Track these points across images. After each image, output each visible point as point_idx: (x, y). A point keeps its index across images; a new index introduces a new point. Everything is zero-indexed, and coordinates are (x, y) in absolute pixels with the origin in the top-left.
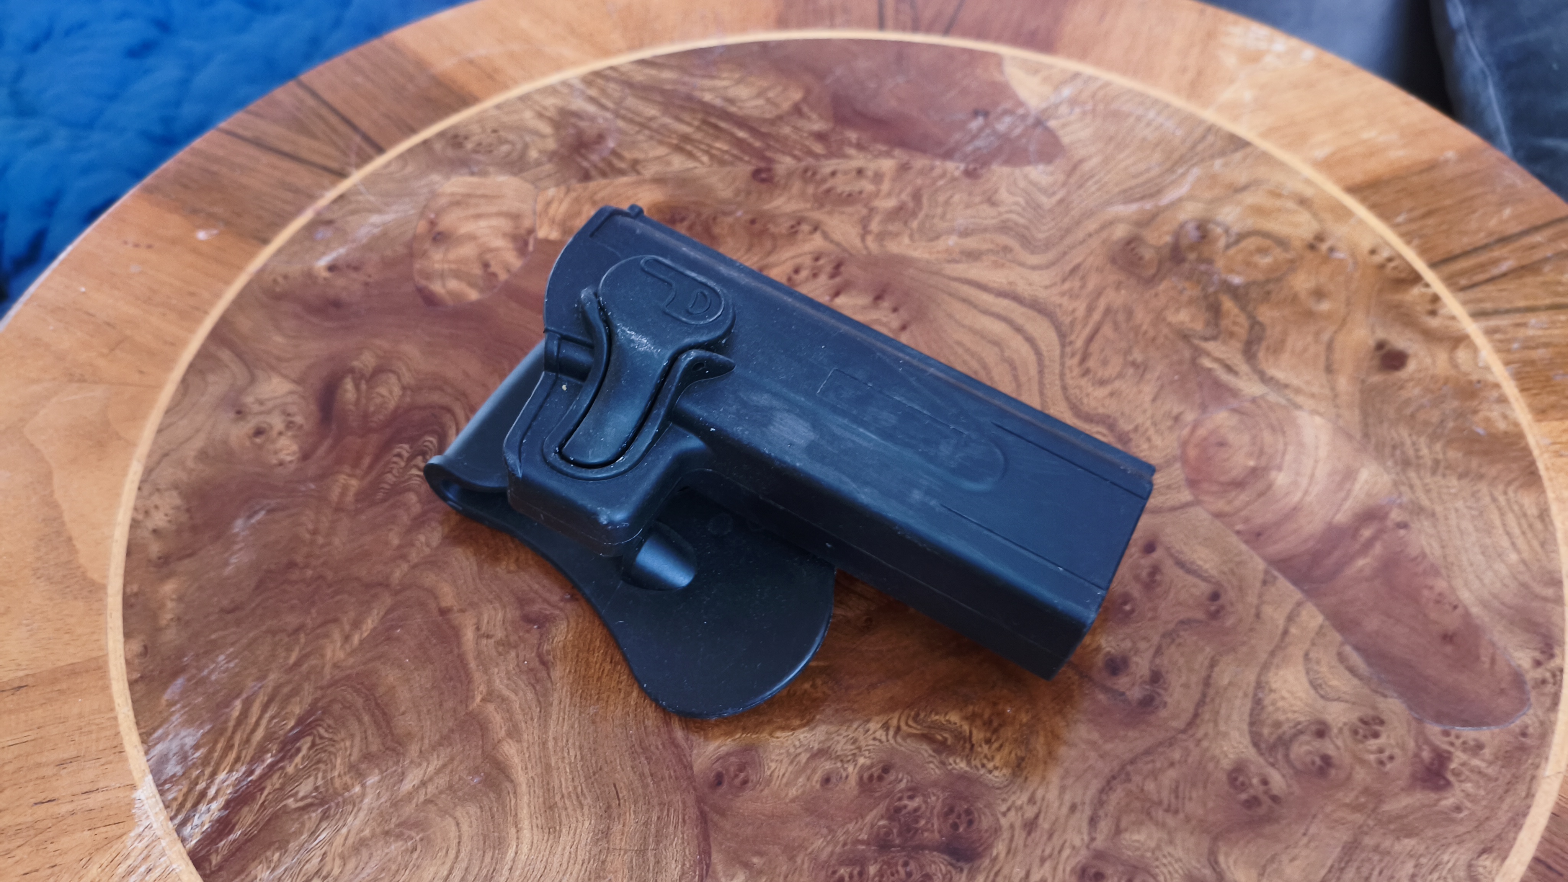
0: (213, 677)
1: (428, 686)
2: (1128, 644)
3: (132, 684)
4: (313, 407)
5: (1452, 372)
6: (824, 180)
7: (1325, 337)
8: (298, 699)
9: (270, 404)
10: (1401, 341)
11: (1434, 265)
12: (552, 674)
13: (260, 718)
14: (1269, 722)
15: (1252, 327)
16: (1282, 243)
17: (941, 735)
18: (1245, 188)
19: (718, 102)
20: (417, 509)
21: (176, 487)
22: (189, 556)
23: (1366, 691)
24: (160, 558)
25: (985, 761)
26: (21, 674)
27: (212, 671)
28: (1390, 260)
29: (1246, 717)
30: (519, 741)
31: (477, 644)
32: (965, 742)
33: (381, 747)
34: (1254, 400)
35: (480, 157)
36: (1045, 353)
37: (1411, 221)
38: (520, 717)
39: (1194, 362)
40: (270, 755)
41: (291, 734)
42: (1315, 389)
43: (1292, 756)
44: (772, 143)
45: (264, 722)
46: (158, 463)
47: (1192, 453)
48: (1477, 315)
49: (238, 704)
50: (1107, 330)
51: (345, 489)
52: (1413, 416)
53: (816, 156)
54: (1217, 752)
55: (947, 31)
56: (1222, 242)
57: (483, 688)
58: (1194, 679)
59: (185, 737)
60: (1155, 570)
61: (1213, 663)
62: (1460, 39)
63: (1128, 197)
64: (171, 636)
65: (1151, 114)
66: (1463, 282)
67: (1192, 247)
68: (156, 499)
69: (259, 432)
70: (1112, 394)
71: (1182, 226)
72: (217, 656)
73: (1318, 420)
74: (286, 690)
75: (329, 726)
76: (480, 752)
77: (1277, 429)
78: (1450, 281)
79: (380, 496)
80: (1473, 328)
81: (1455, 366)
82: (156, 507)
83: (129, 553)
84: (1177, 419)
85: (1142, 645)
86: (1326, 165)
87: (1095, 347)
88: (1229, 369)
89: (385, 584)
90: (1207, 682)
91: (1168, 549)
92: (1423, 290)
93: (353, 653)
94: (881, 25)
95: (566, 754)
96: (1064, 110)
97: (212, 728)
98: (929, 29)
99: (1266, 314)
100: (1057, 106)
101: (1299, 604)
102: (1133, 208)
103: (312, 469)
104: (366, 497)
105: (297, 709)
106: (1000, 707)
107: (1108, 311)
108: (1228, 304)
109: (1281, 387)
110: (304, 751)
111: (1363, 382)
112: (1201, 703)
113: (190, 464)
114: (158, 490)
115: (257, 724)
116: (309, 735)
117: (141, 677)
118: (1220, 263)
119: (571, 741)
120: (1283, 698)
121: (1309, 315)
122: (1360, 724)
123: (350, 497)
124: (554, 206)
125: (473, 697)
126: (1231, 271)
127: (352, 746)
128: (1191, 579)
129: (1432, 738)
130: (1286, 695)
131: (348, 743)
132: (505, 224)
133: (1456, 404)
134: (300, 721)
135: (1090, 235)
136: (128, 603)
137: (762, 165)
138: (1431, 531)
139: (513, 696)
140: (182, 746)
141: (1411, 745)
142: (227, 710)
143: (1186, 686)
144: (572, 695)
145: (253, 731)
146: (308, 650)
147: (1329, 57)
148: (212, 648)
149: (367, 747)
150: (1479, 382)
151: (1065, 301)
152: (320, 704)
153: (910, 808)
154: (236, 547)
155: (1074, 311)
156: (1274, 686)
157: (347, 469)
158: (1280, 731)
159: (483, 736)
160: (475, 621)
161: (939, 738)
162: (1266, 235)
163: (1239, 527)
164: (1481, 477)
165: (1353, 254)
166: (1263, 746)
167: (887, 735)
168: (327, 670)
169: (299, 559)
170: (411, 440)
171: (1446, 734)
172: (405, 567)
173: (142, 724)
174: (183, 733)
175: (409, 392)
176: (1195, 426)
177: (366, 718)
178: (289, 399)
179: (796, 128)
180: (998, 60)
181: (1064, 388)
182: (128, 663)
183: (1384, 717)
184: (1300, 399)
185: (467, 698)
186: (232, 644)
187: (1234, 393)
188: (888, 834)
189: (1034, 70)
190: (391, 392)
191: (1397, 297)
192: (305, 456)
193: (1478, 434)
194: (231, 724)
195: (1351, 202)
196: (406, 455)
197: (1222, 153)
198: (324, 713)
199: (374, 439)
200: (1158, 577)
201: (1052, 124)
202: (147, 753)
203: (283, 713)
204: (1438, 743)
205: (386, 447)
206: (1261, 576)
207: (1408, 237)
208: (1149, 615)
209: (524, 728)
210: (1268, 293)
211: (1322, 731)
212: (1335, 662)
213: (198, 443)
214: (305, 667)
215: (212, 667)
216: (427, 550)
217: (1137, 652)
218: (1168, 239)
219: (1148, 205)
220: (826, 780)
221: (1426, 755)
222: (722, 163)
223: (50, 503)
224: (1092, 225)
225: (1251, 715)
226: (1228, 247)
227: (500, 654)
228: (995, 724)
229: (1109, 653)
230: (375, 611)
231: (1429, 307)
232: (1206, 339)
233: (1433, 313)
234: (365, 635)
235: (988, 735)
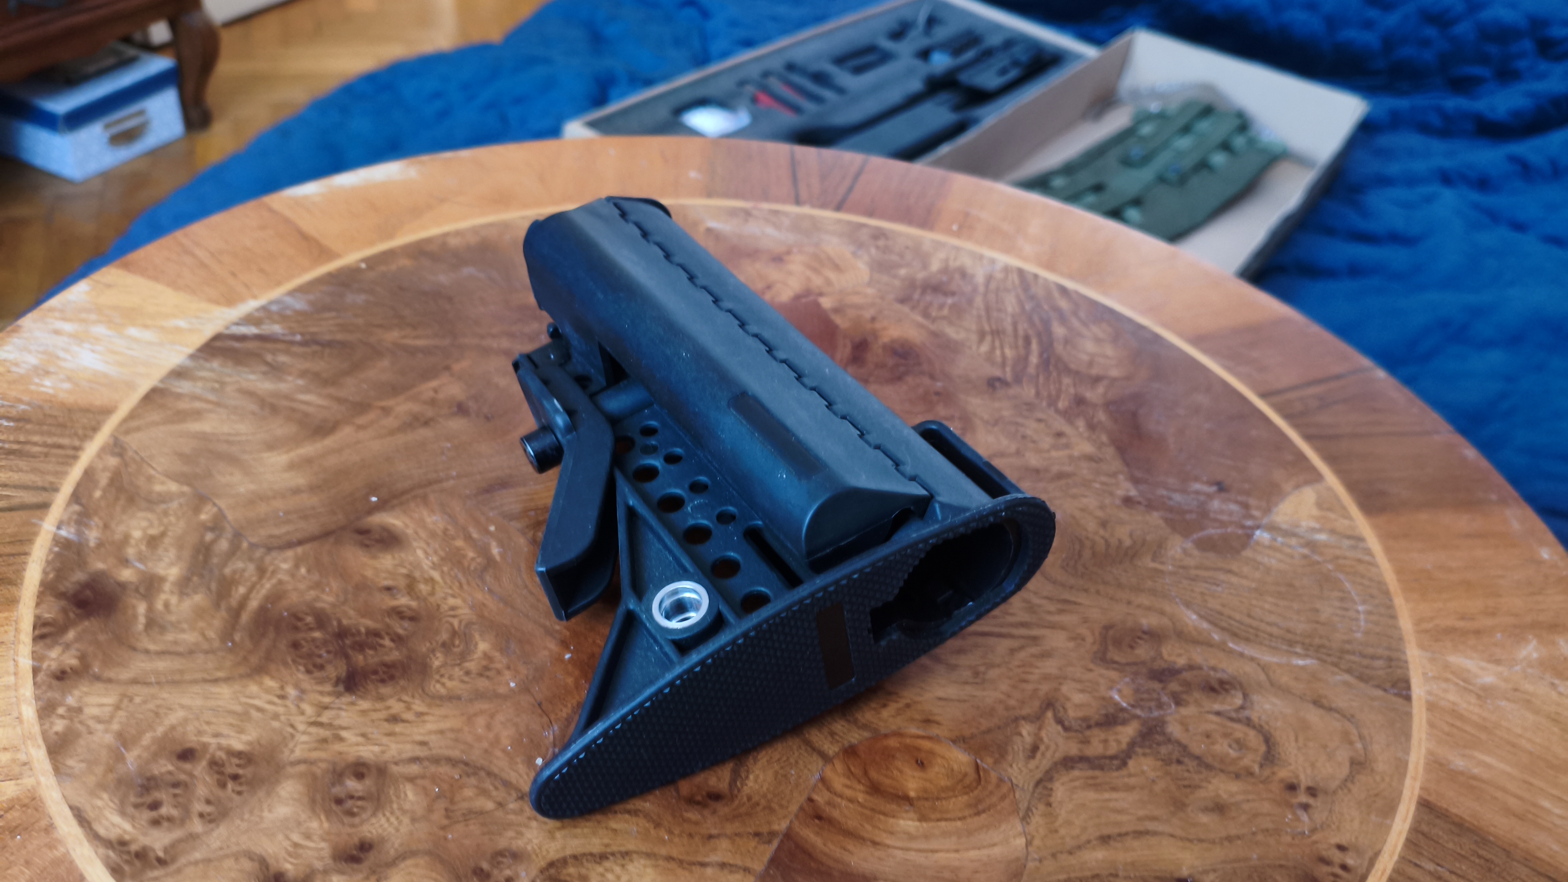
0: (347, 299)
1: (383, 381)
3: (329, 273)
6: (1028, 418)
7: (1156, 827)
8: (347, 335)
13: (327, 326)
15: (1110, 757)
16: (1270, 756)
18: (1329, 709)
19: (1060, 336)
22: (434, 261)
24: (426, 252)
25: (446, 676)
26: (317, 237)
30: (356, 432)
31: (427, 389)
33: (327, 377)
34: (1004, 780)
38: (376, 426)
39: (1018, 719)
40: (301, 338)
44: (1041, 378)
49: (332, 314)
53: (1052, 405)
54: (528, 835)
56: (1221, 707)
57: (392, 403)
59: (299, 304)
63: (1213, 617)
64: (370, 274)
65: (1362, 608)
67: (1188, 683)
71: (1214, 668)
74: (352, 328)
77: (979, 808)
86: (1446, 774)
88: (1033, 750)
89: (456, 338)
93: (394, 343)
95: (354, 455)
97: (310, 311)
99: (1144, 766)
100: (1292, 534)
101: (747, 871)
102: (1200, 624)
106: (508, 672)
108: (1128, 730)
117: (334, 275)
118: (1186, 712)
121: (1177, 806)
126: (1184, 723)
134: (330, 340)
137: (1009, 379)
139: (391, 419)
140: (294, 306)
142: (327, 312)
145: (315, 326)
146: (387, 326)
148: (368, 291)
149: (324, 372)
152: (347, 344)
153: (382, 642)
154: (451, 274)
159: (354, 415)
160: (446, 382)
163: (819, 800)
165: (1318, 829)
166: (552, 870)
168: (375, 338)
169: (457, 300)
172: (476, 341)
173: (301, 287)
174: (302, 303)
176: (928, 738)
177: (345, 365)
179: (1074, 385)
180: (1313, 480)
182: (345, 267)
184: (1037, 820)
185: (382, 399)
186: (376, 298)
187: (1001, 761)
188: (353, 635)
189: (1329, 506)
194: (317, 317)
197: (1364, 678)
198: (342, 348)
202: (281, 295)
203: (335, 333)
210: (1179, 762)
214: (373, 329)
215: (354, 296)
218: (1181, 662)
219: (1217, 636)
220: (388, 589)
225: (585, 854)
226: (1220, 714)
228: (488, 673)
232: (1060, 721)
235: (475, 671)
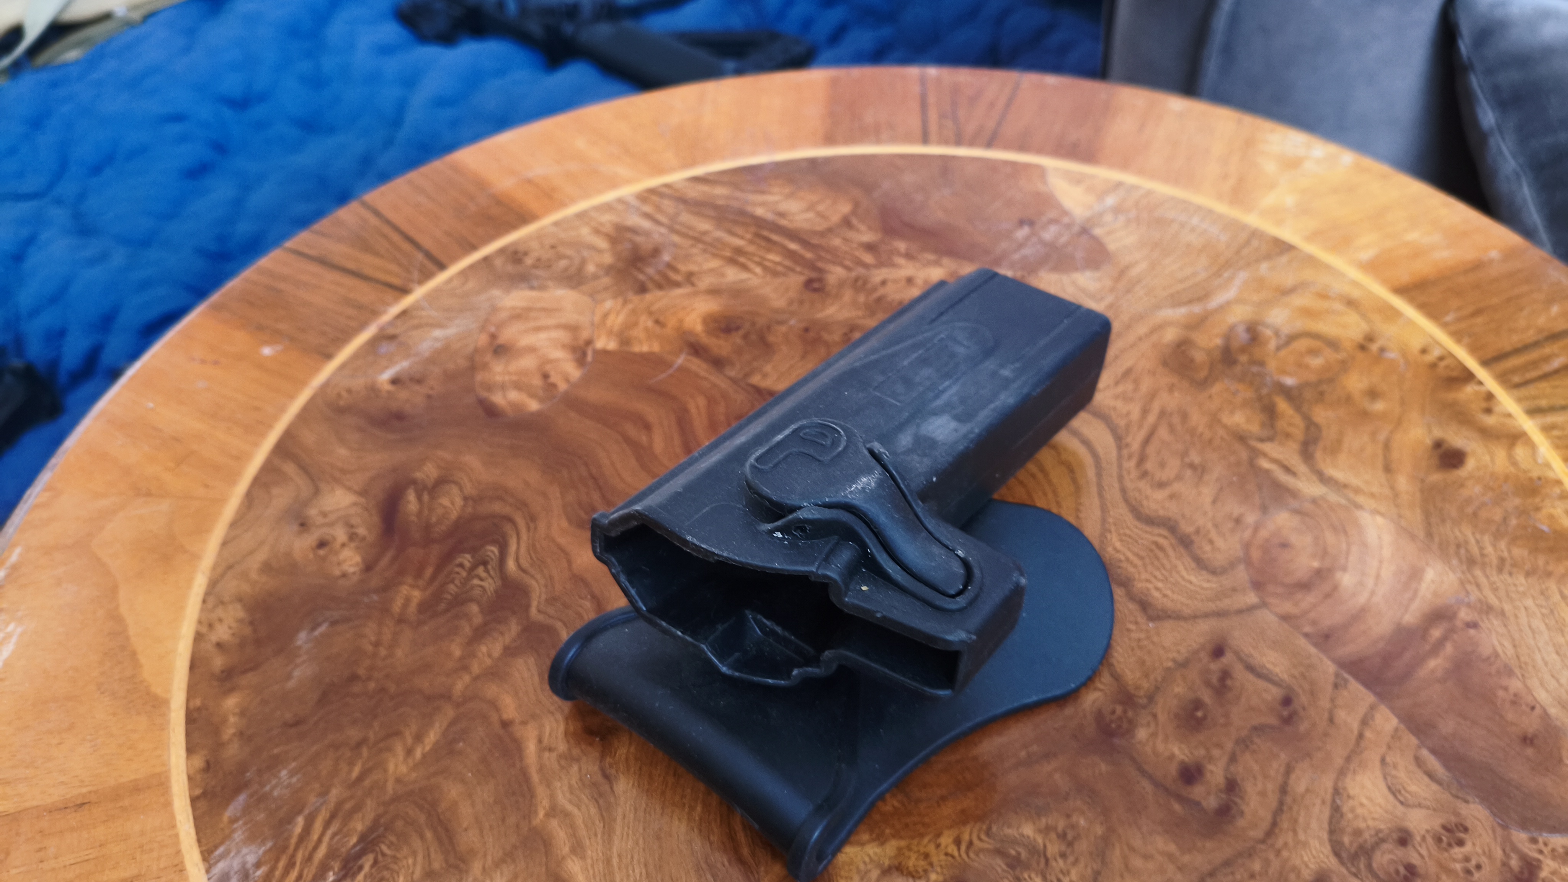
0: (276, 793)
1: (491, 800)
2: (1202, 752)
3: (194, 800)
4: (376, 519)
5: (1512, 469)
6: (874, 289)
7: (1382, 437)
8: (360, 815)
9: (332, 517)
10: (1458, 439)
11: (1486, 363)
12: (615, 788)
13: (322, 834)
14: (1349, 830)
15: (1308, 428)
16: (1333, 344)
17: (1014, 849)
18: (1292, 291)
19: (769, 216)
20: (478, 620)
21: (239, 599)
22: (251, 669)
23: (1446, 797)
24: (223, 672)
25: (1061, 876)
26: (84, 790)
27: (274, 788)
28: (1441, 358)
29: (1326, 826)
30: (583, 858)
31: (539, 757)
32: (1039, 856)
33: (444, 865)
34: (1314, 501)
35: (537, 272)
36: (1102, 455)
37: (1459, 320)
38: (583, 832)
39: (1252, 464)
40: (331, 873)
41: (353, 851)
42: (1375, 489)
43: (1375, 865)
44: (823, 254)
45: (326, 839)
46: (223, 575)
47: (1256, 554)
48: (1533, 412)
49: (300, 821)
50: (1163, 432)
51: (408, 600)
52: (1475, 514)
53: (866, 266)
54: (1298, 862)
55: (990, 144)
56: (1272, 344)
57: (546, 803)
58: (1270, 786)
59: (246, 854)
60: (1225, 675)
61: (1289, 770)
62: (1492, 141)
63: (1176, 301)
64: (233, 751)
65: (1195, 221)
66: (1516, 379)
67: (1243, 350)
68: (220, 612)
69: (322, 544)
70: (1172, 497)
71: (1232, 328)
72: (279, 771)
73: (1379, 520)
74: (348, 806)
75: (392, 843)
76: (544, 869)
77: (1340, 529)
78: (1503, 378)
79: (443, 606)
80: (1529, 425)
81: (1515, 463)
82: (220, 620)
83: (193, 667)
84: (1238, 521)
85: (1216, 752)
86: (1372, 267)
87: (1151, 450)
88: (1288, 470)
89: (447, 696)
90: (1284, 790)
91: (1237, 653)
92: (1477, 388)
93: (415, 767)
94: (925, 139)
95: (631, 872)
96: (1108, 218)
97: (275, 845)
98: (972, 143)
99: (1321, 415)
100: (1101, 215)
101: (1373, 708)
102: (1181, 312)
103: (375, 581)
104: (427, 608)
105: (359, 825)
106: (1074, 818)
107: (1163, 413)
108: (1283, 405)
109: (1340, 487)
110: (367, 868)
111: (1423, 481)
112: (1279, 811)
113: (254, 576)
114: (222, 603)
115: (320, 841)
116: (373, 851)
117: (204, 794)
118: (1272, 365)
119: (636, 857)
120: (1362, 805)
121: (1365, 415)
122: (1443, 832)
123: (413, 607)
124: (611, 318)
125: (536, 812)
126: (1284, 372)
127: (414, 864)
128: (1261, 684)
129: (1520, 846)
130: (1365, 801)
131: (410, 861)
132: (563, 336)
133: (1517, 501)
134: (363, 838)
135: (1140, 339)
136: (191, 719)
137: (814, 275)
138: (1502, 630)
139: (575, 811)
140: (244, 864)
141: (1498, 853)
142: (289, 827)
143: (1263, 794)
144: (636, 810)
145: (316, 848)
146: (370, 764)
147: (1368, 162)
148: (275, 764)
149: (430, 864)
150: (1539, 479)
151: (1119, 404)
152: (382, 821)
154: (299, 661)
155: (1128, 414)
156: (1352, 792)
157: (409, 580)
158: (1361, 840)
159: (546, 853)
160: (536, 733)
161: (1013, 852)
162: (1316, 336)
163: (1308, 629)
164: (1549, 574)
165: (1404, 353)
166: (1344, 855)
167: (959, 849)
168: (390, 786)
169: (361, 672)
170: (473, 551)
171: (1534, 841)
172: (467, 678)
173: (204, 841)
174: (245, 850)
175: (470, 503)
176: (1257, 528)
177: (429, 835)
178: (352, 511)
179: (845, 240)
180: (1041, 171)
181: (1123, 490)
182: (190, 778)
183: (1468, 824)
184: (1360, 499)
185: (531, 812)
186: (295, 759)
187: (1294, 494)
189: (1078, 180)
190: (453, 503)
191: (1451, 396)
192: (368, 567)
193: (1543, 531)
194: (294, 841)
195: (1398, 303)
196: (467, 565)
197: (1268, 257)
198: (386, 829)
199: (436, 551)
200: (1229, 682)
201: (1098, 231)
202: (208, 871)
203: (345, 829)
204: (1526, 850)
205: (448, 558)
206: (1332, 679)
207: (1458, 336)
208: (1222, 721)
209: (588, 843)
210: (1322, 394)
211: (1404, 839)
212: (1413, 767)
213: (261, 556)
214: (367, 783)
215: (274, 782)
216: (488, 662)
217: (1210, 759)
218: (1218, 341)
219: (1197, 309)
221: (1515, 863)
222: (775, 274)
223: (116, 617)
224: (1142, 329)
225: (1330, 823)
226: (1278, 348)
227: (562, 768)
228: (1070, 837)
229: (1182, 762)
230: (437, 725)
231: (1484, 405)
232: (1262, 440)
233: (1488, 411)
234: (428, 748)
235: (1063, 848)
